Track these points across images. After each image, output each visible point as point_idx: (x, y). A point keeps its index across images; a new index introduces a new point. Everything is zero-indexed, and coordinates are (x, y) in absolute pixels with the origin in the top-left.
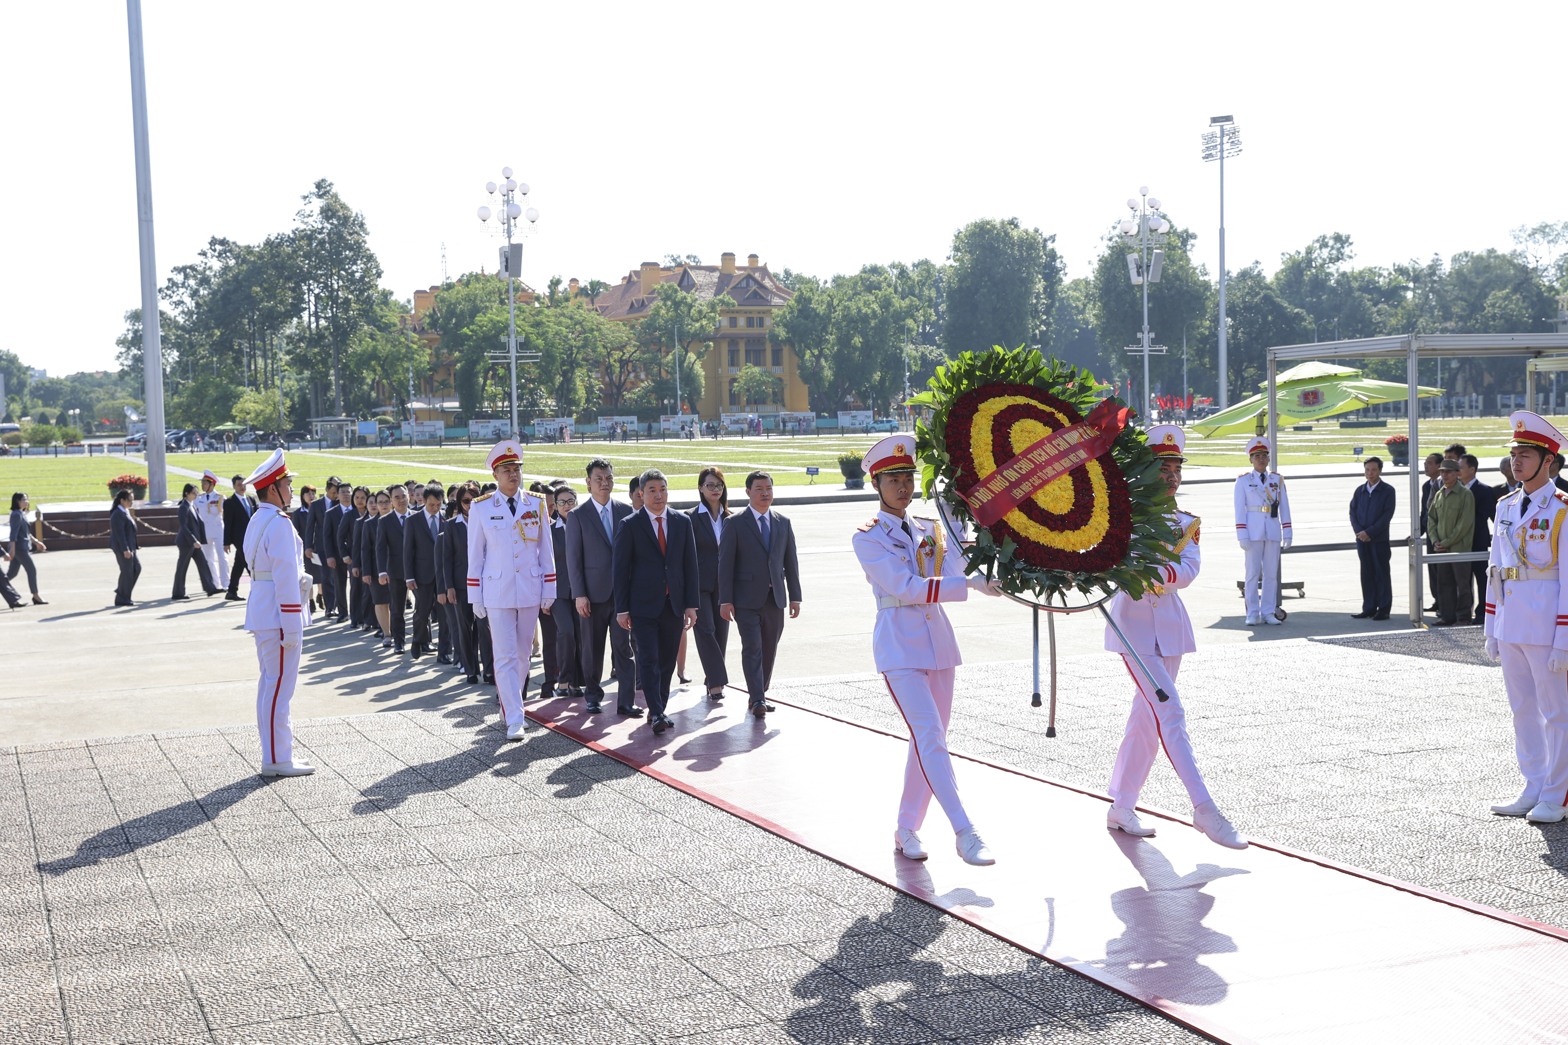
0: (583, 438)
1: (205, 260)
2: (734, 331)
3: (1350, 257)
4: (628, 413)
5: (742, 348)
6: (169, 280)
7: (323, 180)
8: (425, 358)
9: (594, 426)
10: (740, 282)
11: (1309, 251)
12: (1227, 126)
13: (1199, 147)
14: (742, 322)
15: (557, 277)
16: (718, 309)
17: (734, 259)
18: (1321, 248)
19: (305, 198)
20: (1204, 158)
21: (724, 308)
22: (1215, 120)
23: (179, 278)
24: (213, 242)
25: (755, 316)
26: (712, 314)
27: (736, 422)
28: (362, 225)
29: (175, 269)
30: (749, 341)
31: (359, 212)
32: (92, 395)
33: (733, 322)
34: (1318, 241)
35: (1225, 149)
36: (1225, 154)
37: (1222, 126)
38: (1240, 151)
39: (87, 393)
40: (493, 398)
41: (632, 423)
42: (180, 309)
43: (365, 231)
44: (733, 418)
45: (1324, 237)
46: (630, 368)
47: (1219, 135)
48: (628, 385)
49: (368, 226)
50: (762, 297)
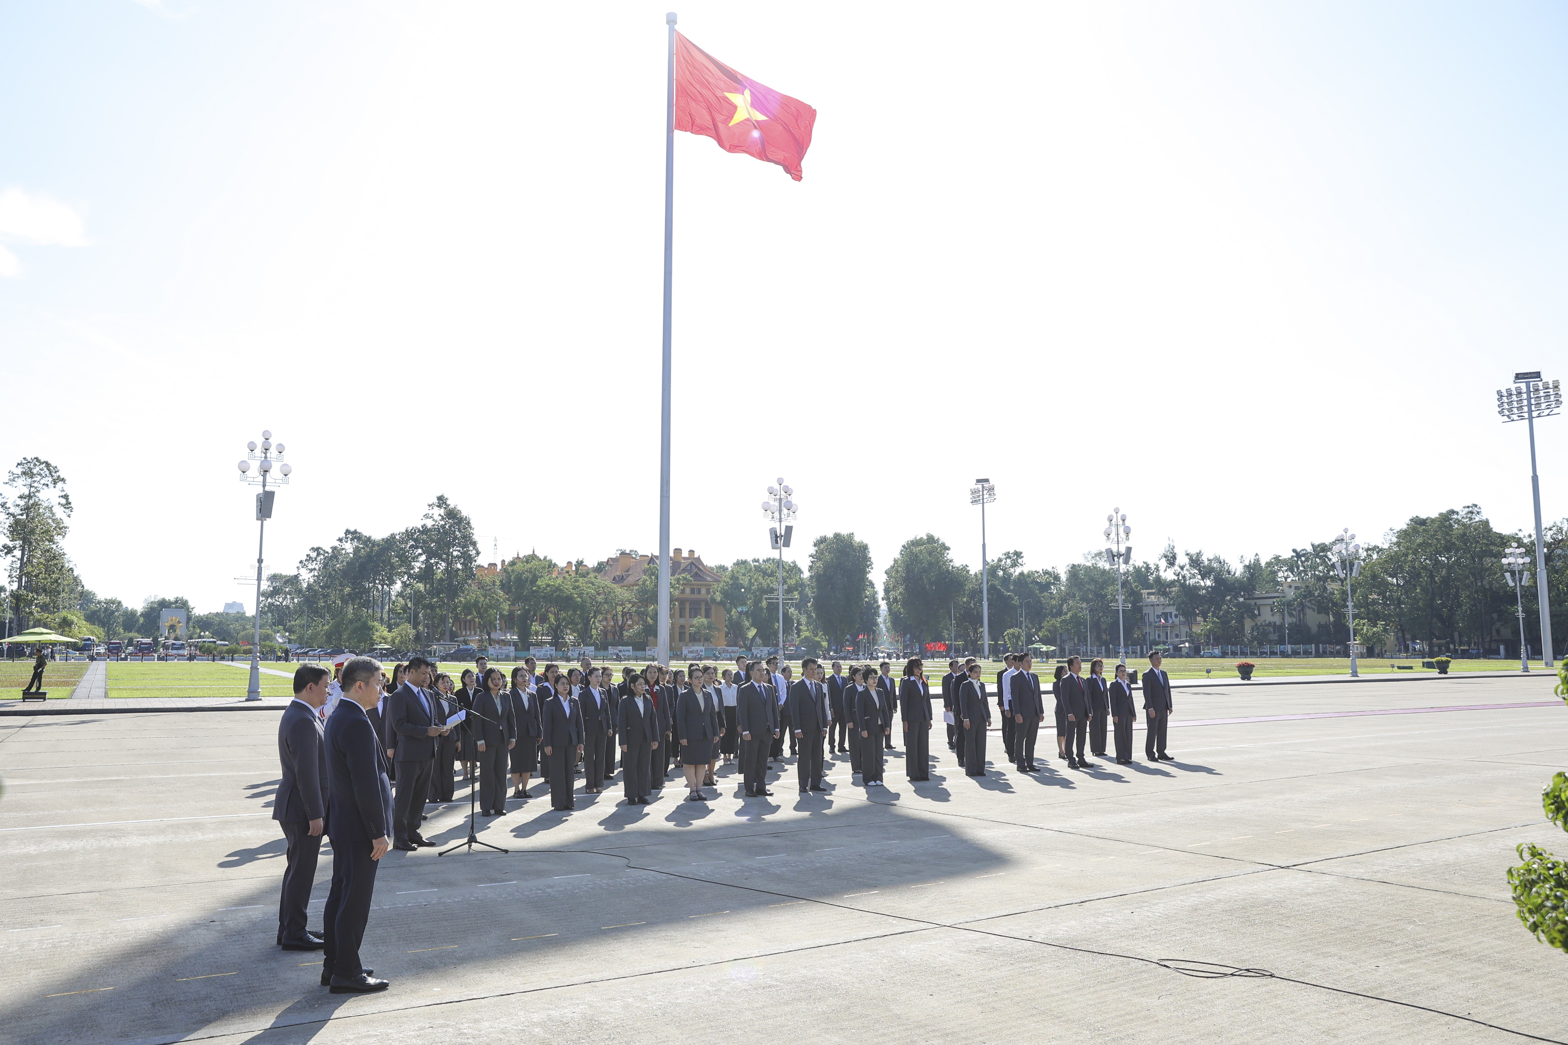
0: (603, 659)
1: (341, 544)
2: (683, 596)
3: (1022, 565)
4: (626, 644)
5: (687, 606)
6: (308, 555)
7: (442, 496)
8: (506, 607)
9: (606, 652)
10: (687, 566)
11: (1000, 560)
12: (986, 485)
13: (968, 497)
14: (688, 591)
15: (580, 559)
16: (681, 582)
17: (681, 553)
18: (1006, 559)
19: (429, 505)
20: (971, 502)
21: (685, 582)
22: (978, 481)
23: (314, 555)
24: (348, 532)
25: (696, 587)
26: (677, 585)
27: (692, 652)
28: (469, 523)
29: (313, 548)
30: (691, 603)
31: (467, 516)
32: (231, 626)
33: (683, 591)
34: (1005, 554)
35: (985, 497)
36: (985, 501)
37: (983, 485)
38: (995, 499)
39: (228, 625)
40: (537, 634)
41: (629, 651)
42: (312, 574)
43: (471, 528)
44: (690, 650)
45: (1009, 553)
46: (628, 617)
47: (981, 490)
48: (626, 627)
49: (473, 524)
50: (701, 577)
